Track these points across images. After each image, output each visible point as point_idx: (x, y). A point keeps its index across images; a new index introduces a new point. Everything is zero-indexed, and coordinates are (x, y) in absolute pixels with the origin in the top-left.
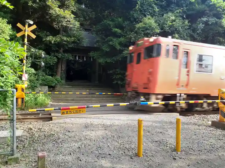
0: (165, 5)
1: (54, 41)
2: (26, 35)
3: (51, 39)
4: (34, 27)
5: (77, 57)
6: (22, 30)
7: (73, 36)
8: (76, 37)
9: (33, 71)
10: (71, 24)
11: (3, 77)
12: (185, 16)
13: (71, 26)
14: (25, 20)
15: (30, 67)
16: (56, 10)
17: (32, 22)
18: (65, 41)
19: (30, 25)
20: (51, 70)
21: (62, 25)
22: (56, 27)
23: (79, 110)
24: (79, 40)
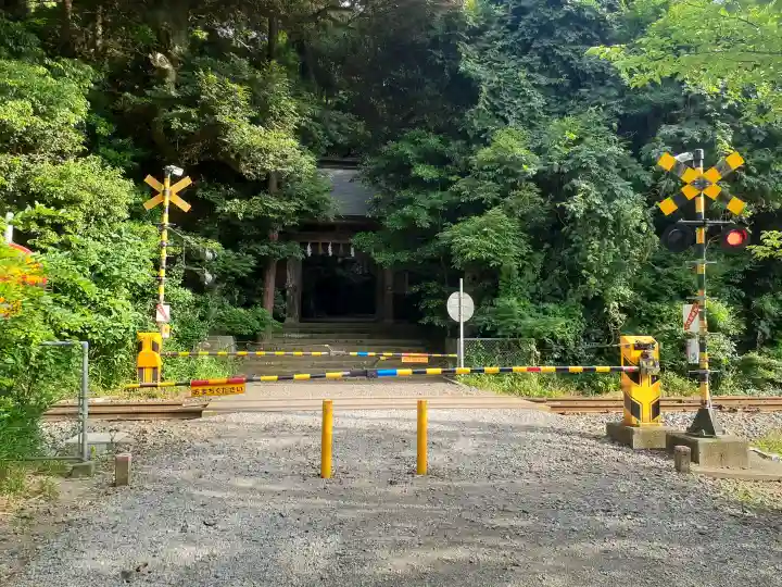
0: (567, 85)
1: (245, 214)
2: (167, 204)
3: (236, 207)
4: (187, 181)
5: (330, 247)
6: (157, 193)
7: (298, 196)
8: (302, 198)
9: (187, 294)
10: (289, 164)
11: (110, 314)
12: (615, 125)
13: (291, 169)
14: (164, 166)
15: (182, 285)
16: (243, 132)
17: (179, 172)
18: (274, 212)
19: (175, 179)
20: (246, 289)
21: (263, 170)
22: (249, 175)
23: (231, 386)
24: (314, 206)
